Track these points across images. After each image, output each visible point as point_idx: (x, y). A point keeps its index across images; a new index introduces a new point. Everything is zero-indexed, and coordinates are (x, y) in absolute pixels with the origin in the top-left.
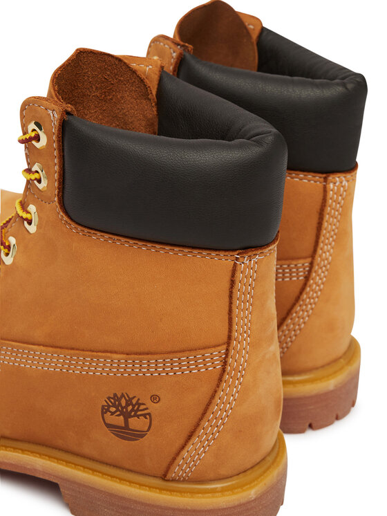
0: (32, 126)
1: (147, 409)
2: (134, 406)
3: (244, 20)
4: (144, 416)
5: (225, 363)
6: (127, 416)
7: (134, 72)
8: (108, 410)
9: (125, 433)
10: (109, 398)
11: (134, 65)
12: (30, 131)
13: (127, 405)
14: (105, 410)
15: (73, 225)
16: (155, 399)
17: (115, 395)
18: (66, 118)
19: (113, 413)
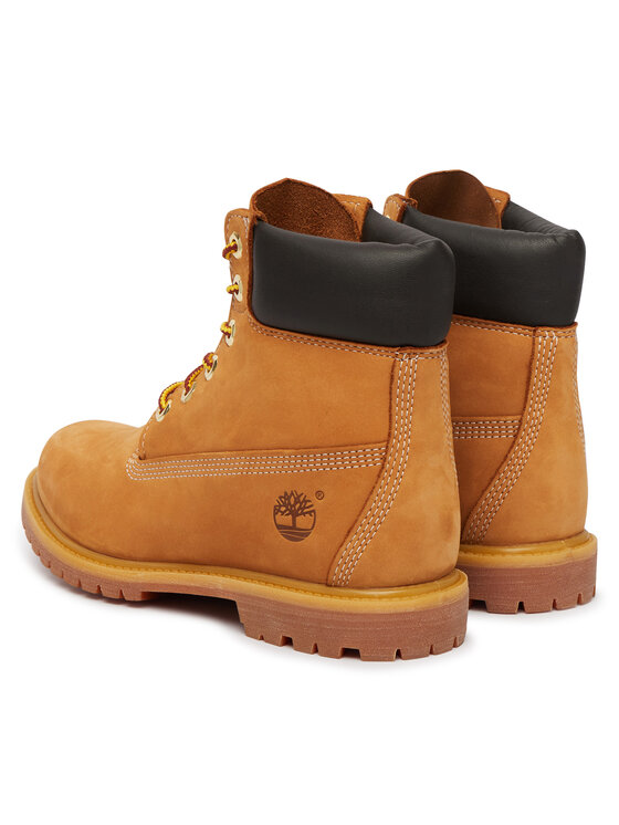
0: (233, 237)
1: (311, 506)
2: (301, 504)
3: (491, 194)
4: (309, 513)
5: (384, 459)
6: (295, 515)
7: (343, 207)
8: (279, 511)
9: (293, 533)
10: (280, 497)
11: (345, 203)
12: (231, 240)
13: (296, 503)
14: (276, 511)
15: (259, 326)
16: (320, 495)
17: (286, 494)
18: (256, 223)
19: (283, 513)
